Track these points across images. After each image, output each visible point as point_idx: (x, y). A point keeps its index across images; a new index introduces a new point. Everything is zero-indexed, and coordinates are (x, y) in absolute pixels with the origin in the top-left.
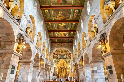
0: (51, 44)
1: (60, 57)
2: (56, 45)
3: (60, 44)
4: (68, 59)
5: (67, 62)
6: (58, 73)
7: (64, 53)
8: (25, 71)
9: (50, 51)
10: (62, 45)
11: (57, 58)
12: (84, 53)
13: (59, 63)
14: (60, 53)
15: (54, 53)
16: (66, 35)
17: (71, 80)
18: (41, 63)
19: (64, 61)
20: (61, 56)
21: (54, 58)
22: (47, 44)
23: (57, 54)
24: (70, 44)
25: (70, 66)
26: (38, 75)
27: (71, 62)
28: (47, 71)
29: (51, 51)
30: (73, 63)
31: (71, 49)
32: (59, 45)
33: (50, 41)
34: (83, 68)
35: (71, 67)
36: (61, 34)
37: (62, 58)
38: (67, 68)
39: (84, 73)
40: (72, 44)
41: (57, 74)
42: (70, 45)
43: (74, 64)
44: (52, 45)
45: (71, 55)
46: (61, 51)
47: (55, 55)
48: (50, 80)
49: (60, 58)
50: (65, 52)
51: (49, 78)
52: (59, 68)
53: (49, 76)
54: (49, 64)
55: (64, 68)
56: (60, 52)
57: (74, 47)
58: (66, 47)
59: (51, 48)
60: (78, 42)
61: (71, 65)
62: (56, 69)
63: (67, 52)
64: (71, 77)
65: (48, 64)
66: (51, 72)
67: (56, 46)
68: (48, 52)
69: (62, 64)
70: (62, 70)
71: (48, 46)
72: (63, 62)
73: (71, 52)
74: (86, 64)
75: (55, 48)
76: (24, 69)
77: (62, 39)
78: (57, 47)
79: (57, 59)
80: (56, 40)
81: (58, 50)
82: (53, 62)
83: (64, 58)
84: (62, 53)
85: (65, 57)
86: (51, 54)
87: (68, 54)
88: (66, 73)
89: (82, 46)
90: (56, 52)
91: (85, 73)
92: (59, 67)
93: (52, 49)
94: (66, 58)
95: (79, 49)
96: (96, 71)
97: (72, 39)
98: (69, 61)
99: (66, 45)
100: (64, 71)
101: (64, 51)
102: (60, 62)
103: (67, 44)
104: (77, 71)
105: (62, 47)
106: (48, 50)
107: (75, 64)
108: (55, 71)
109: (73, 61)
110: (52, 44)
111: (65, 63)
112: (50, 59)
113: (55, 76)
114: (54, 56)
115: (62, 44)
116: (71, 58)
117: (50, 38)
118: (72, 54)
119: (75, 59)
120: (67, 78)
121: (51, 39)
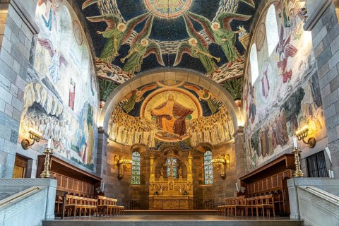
4: (224, 61)
5: (204, 105)
37: (169, 60)
38: (207, 147)
49: (150, 63)
52: (143, 150)
55: (185, 146)
72: (176, 109)
92: (145, 142)
102: (154, 104)
111: (194, 116)
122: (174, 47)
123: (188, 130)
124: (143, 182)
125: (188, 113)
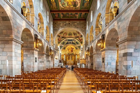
0: (53, 23)
1: (67, 41)
2: (61, 23)
3: (67, 22)
4: (78, 44)
5: (76, 48)
6: (65, 60)
7: (73, 36)
8: (5, 55)
9: (52, 32)
10: (69, 24)
11: (64, 42)
12: (109, 29)
13: (66, 49)
14: (68, 36)
15: (59, 36)
16: (78, 7)
17: (81, 67)
18: (38, 45)
19: (73, 47)
20: (69, 40)
21: (59, 43)
22: (46, 20)
23: (63, 37)
24: (82, 22)
25: (80, 52)
26: (35, 61)
27: (82, 47)
28: (50, 57)
29: (54, 32)
30: (85, 48)
31: (83, 30)
32: (65, 24)
33: (51, 17)
34: (103, 52)
35: (82, 53)
36: (68, 4)
37: (70, 43)
38: (76, 54)
39: (103, 59)
40: (86, 23)
41: (63, 61)
42: (83, 24)
43: (87, 49)
44: (56, 24)
45: (82, 39)
46: (69, 33)
47: (61, 38)
48: (55, 67)
49: (67, 43)
50: (75, 34)
51: (54, 64)
52: (66, 55)
53: (54, 63)
54: (52, 49)
55: (73, 54)
56: (67, 34)
57: (89, 25)
58: (76, 27)
59: (54, 27)
60: (97, 14)
61: (82, 51)
62: (63, 56)
63: (78, 34)
64: (82, 64)
65: (50, 49)
66: (56, 59)
67: (61, 25)
68: (49, 33)
69: (70, 51)
70: (70, 57)
71: (49, 24)
72: (71, 48)
73: (83, 34)
74: (108, 47)
75: (60, 28)
76: (3, 51)
77: (70, 13)
78: (62, 27)
79: (63, 44)
80: (61, 16)
81: (64, 32)
82: (58, 47)
83: (73, 43)
84: (70, 36)
85: (73, 41)
86: (54, 36)
87: (78, 37)
88: (75, 60)
89: (104, 18)
90: (62, 35)
91: (106, 59)
92: (66, 53)
93: (55, 30)
94: (75, 43)
95: (97, 27)
96: (131, 54)
97: (86, 14)
98: (79, 47)
99: (76, 24)
100: (73, 58)
101: (72, 33)
102: (68, 47)
103: (78, 22)
104: (91, 57)
105: (69, 26)
106: (48, 30)
107: (89, 48)
108: (61, 57)
109: (85, 45)
110: (55, 22)
111: (74, 49)
112: (53, 43)
113: (61, 63)
114: (58, 40)
115: (70, 22)
116: (82, 43)
117: (51, 11)
118: (85, 36)
119: (89, 42)
120: (77, 65)
121: (52, 13)
122: (71, 42)
123: (73, 51)
124: (66, 60)
125: (73, 48)
